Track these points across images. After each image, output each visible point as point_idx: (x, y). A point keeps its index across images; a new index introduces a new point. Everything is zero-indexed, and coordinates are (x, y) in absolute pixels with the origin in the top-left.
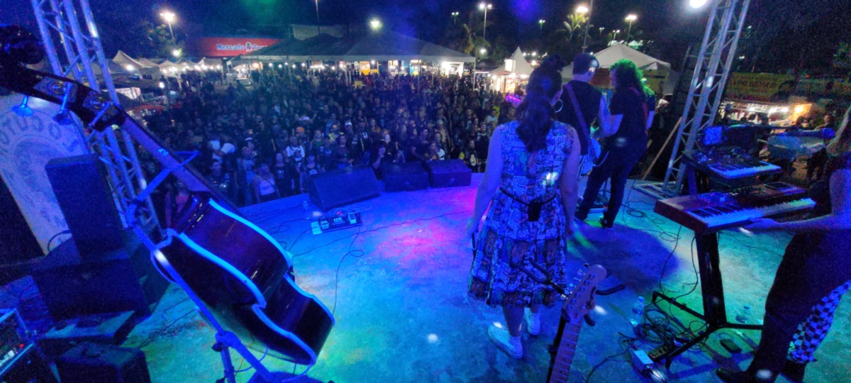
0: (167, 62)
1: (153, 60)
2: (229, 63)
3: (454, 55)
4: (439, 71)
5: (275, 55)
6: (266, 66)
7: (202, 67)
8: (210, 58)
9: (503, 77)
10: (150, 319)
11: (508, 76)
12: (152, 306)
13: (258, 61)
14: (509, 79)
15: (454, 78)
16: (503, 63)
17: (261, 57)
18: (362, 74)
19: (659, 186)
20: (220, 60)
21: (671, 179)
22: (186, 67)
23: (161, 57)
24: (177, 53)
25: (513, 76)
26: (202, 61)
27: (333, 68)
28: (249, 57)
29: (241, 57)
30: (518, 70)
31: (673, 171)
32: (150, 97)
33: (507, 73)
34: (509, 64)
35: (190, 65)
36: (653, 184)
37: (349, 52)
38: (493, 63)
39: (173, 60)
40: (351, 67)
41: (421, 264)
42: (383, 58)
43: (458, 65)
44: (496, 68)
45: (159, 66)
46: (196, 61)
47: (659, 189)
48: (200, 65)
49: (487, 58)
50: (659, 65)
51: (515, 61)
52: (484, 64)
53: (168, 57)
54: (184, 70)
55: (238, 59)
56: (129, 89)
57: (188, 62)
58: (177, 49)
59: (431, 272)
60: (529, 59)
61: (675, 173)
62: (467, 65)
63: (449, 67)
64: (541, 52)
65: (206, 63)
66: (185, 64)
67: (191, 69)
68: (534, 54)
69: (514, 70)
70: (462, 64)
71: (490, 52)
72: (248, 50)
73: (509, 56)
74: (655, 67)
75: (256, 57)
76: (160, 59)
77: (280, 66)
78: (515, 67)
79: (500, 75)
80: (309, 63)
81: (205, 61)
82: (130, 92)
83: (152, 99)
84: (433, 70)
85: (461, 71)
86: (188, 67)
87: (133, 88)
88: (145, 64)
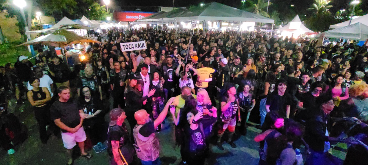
1: (98, 21)
5: (155, 18)
13: (145, 22)
20: (127, 23)
24: (109, 18)
39: (107, 22)
45: (100, 24)
46: (117, 22)
48: (118, 25)
53: (104, 20)
54: (111, 26)
55: (136, 22)
66: (112, 23)
67: (114, 26)
76: (101, 21)
77: (155, 26)
80: (170, 23)
81: (121, 22)
88: (93, 22)
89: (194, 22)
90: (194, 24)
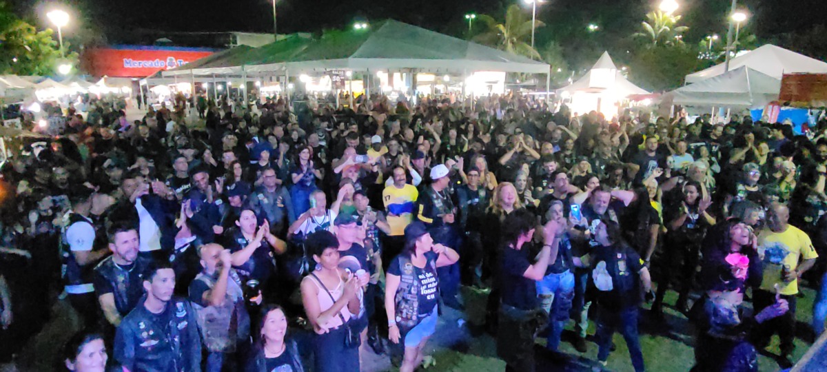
0: (48, 81)
7: (102, 89)
20: (129, 80)
22: (77, 89)
23: (41, 74)
24: (64, 69)
26: (103, 80)
28: (176, 73)
46: (94, 79)
48: (98, 87)
54: (73, 92)
55: (157, 77)
57: (79, 81)
58: (67, 63)
65: (109, 84)
66: (75, 84)
76: (39, 78)
80: (265, 79)
89: (337, 75)
90: (338, 79)
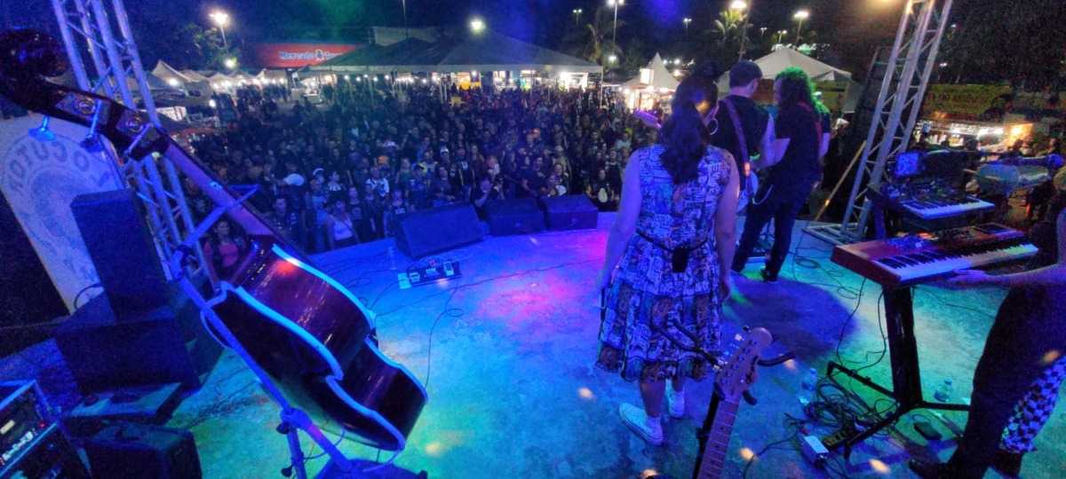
0: (219, 75)
1: (202, 72)
2: (295, 75)
3: (576, 64)
4: (557, 84)
5: (351, 65)
6: (340, 79)
7: (261, 81)
8: (272, 68)
9: (638, 92)
10: (199, 393)
11: (644, 90)
12: (202, 378)
13: (330, 72)
14: (646, 93)
15: (575, 93)
16: (637, 74)
17: (334, 68)
18: (461, 88)
19: (838, 229)
20: (284, 72)
21: (853, 219)
22: (242, 81)
23: (211, 68)
24: (231, 63)
25: (650, 89)
26: (262, 73)
27: (424, 81)
28: (320, 68)
29: (310, 67)
30: (657, 82)
31: (855, 209)
32: (198, 118)
33: (643, 86)
34: (646, 74)
35: (247, 78)
36: (828, 226)
37: (445, 60)
38: (625, 73)
39: (226, 71)
40: (446, 80)
41: (534, 327)
42: (487, 68)
43: (581, 76)
44: (631, 79)
45: (208, 79)
46: (255, 73)
47: (837, 232)
48: (259, 79)
49: (617, 67)
50: (837, 75)
51: (653, 71)
52: (613, 75)
53: (219, 68)
54: (239, 84)
55: (306, 70)
56: (172, 108)
57: (243, 74)
58: (231, 58)
59: (547, 336)
60: (670, 68)
61: (858, 212)
62: (592, 77)
63: (569, 78)
64: (686, 60)
65: (267, 75)
66: (241, 77)
67: (248, 83)
68: (677, 62)
69: (652, 82)
70: (586, 75)
71: (621, 59)
72: (318, 59)
73: (645, 65)
74: (831, 78)
75: (328, 68)
76: (210, 72)
77: (358, 79)
78: (652, 78)
79: (634, 88)
80: (393, 75)
81: (265, 73)
82: (173, 112)
83: (200, 121)
84: (550, 83)
85: (585, 83)
86: (244, 81)
87: (177, 107)
88: (191, 77)
